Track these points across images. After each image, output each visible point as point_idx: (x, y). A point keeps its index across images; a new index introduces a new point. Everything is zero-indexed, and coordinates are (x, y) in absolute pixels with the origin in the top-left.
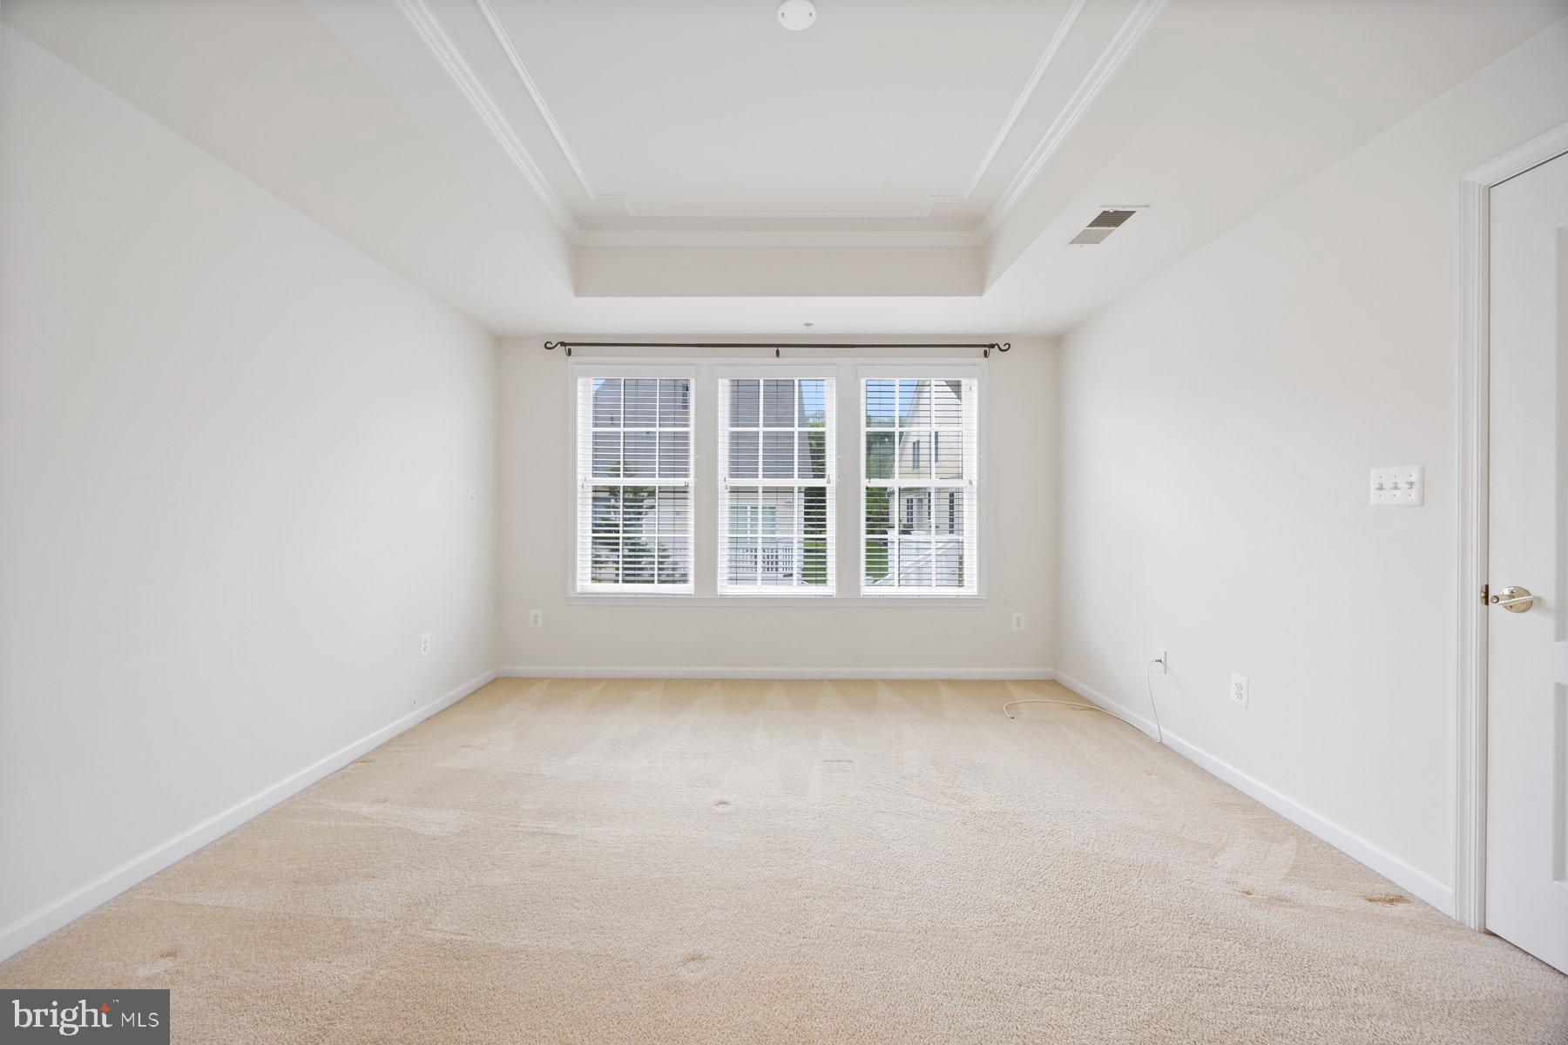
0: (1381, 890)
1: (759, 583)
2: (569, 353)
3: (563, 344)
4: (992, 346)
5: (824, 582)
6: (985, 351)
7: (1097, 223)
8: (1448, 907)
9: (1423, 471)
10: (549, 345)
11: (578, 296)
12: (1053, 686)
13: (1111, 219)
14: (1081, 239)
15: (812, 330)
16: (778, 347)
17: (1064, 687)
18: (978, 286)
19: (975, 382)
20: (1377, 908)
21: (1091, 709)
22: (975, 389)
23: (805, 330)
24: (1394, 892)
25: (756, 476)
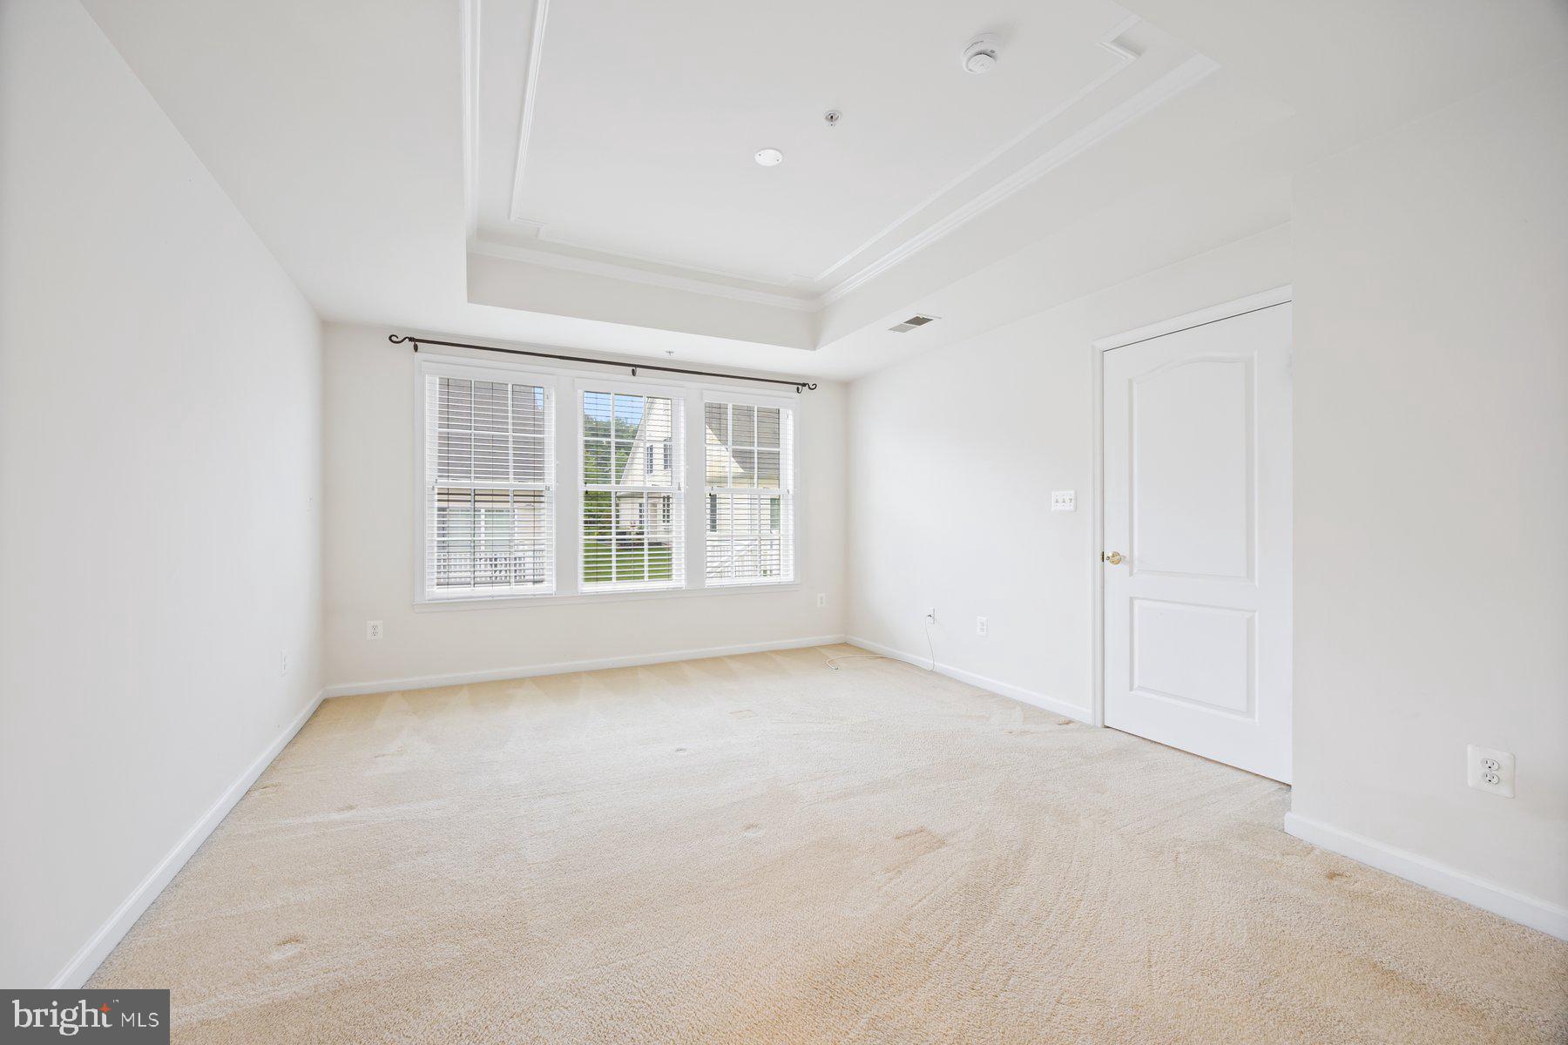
0: (1062, 720)
1: (614, 580)
2: (416, 348)
3: (411, 339)
4: (804, 385)
5: (669, 576)
6: (798, 388)
7: (910, 322)
8: (1088, 720)
9: (1076, 492)
10: (394, 339)
11: (471, 302)
12: (845, 645)
13: (918, 321)
14: (899, 329)
15: (674, 356)
16: (634, 368)
17: (855, 647)
18: (814, 345)
19: (790, 412)
20: (1065, 727)
21: (877, 658)
22: (791, 417)
23: (667, 356)
24: (1067, 720)
25: (609, 482)
